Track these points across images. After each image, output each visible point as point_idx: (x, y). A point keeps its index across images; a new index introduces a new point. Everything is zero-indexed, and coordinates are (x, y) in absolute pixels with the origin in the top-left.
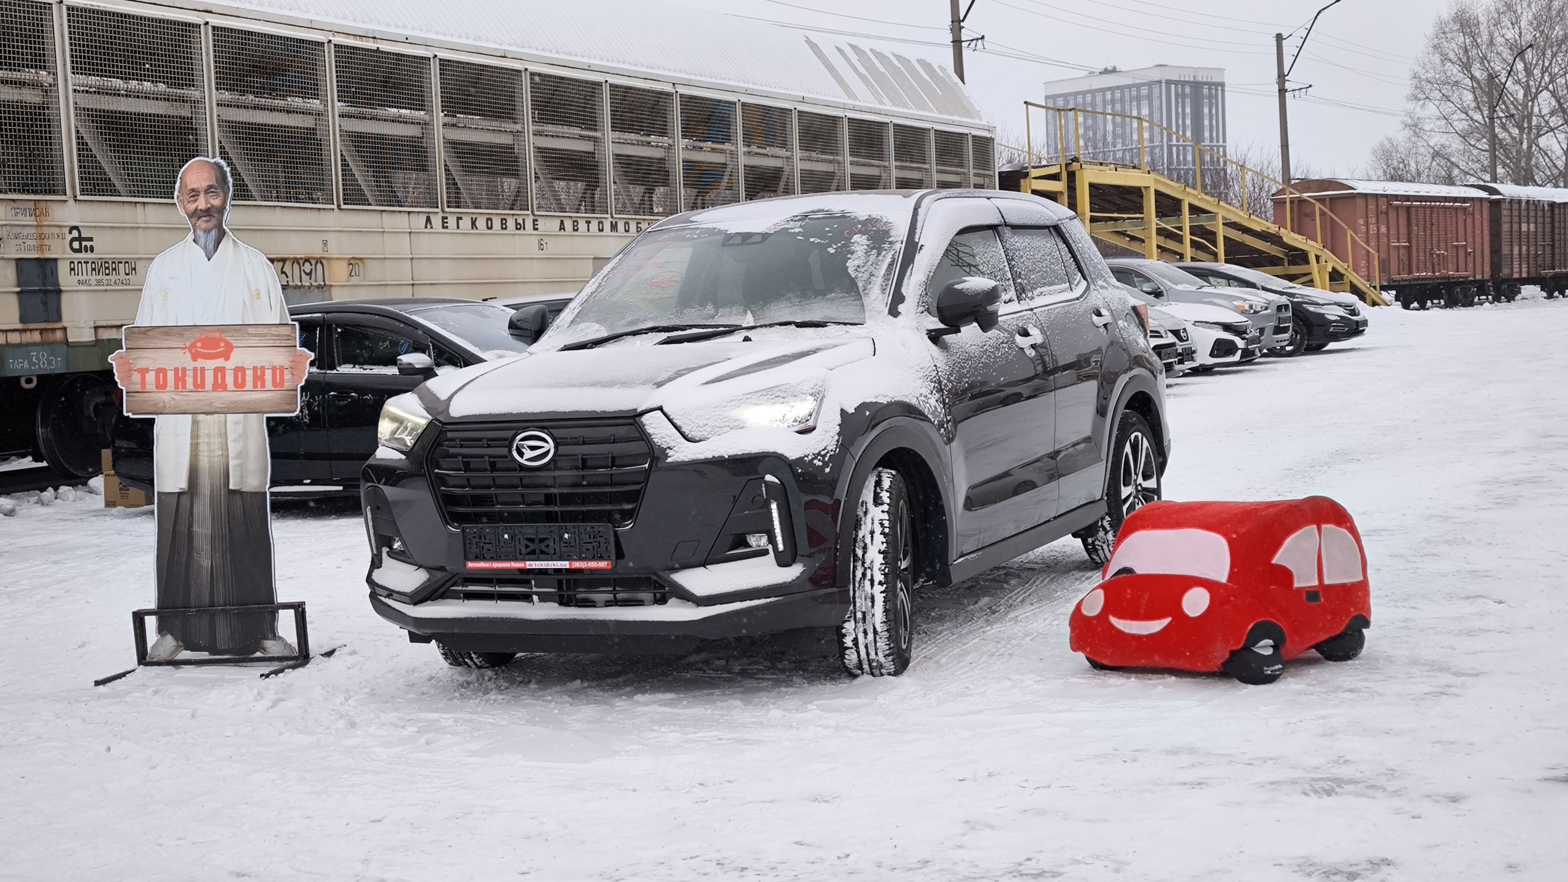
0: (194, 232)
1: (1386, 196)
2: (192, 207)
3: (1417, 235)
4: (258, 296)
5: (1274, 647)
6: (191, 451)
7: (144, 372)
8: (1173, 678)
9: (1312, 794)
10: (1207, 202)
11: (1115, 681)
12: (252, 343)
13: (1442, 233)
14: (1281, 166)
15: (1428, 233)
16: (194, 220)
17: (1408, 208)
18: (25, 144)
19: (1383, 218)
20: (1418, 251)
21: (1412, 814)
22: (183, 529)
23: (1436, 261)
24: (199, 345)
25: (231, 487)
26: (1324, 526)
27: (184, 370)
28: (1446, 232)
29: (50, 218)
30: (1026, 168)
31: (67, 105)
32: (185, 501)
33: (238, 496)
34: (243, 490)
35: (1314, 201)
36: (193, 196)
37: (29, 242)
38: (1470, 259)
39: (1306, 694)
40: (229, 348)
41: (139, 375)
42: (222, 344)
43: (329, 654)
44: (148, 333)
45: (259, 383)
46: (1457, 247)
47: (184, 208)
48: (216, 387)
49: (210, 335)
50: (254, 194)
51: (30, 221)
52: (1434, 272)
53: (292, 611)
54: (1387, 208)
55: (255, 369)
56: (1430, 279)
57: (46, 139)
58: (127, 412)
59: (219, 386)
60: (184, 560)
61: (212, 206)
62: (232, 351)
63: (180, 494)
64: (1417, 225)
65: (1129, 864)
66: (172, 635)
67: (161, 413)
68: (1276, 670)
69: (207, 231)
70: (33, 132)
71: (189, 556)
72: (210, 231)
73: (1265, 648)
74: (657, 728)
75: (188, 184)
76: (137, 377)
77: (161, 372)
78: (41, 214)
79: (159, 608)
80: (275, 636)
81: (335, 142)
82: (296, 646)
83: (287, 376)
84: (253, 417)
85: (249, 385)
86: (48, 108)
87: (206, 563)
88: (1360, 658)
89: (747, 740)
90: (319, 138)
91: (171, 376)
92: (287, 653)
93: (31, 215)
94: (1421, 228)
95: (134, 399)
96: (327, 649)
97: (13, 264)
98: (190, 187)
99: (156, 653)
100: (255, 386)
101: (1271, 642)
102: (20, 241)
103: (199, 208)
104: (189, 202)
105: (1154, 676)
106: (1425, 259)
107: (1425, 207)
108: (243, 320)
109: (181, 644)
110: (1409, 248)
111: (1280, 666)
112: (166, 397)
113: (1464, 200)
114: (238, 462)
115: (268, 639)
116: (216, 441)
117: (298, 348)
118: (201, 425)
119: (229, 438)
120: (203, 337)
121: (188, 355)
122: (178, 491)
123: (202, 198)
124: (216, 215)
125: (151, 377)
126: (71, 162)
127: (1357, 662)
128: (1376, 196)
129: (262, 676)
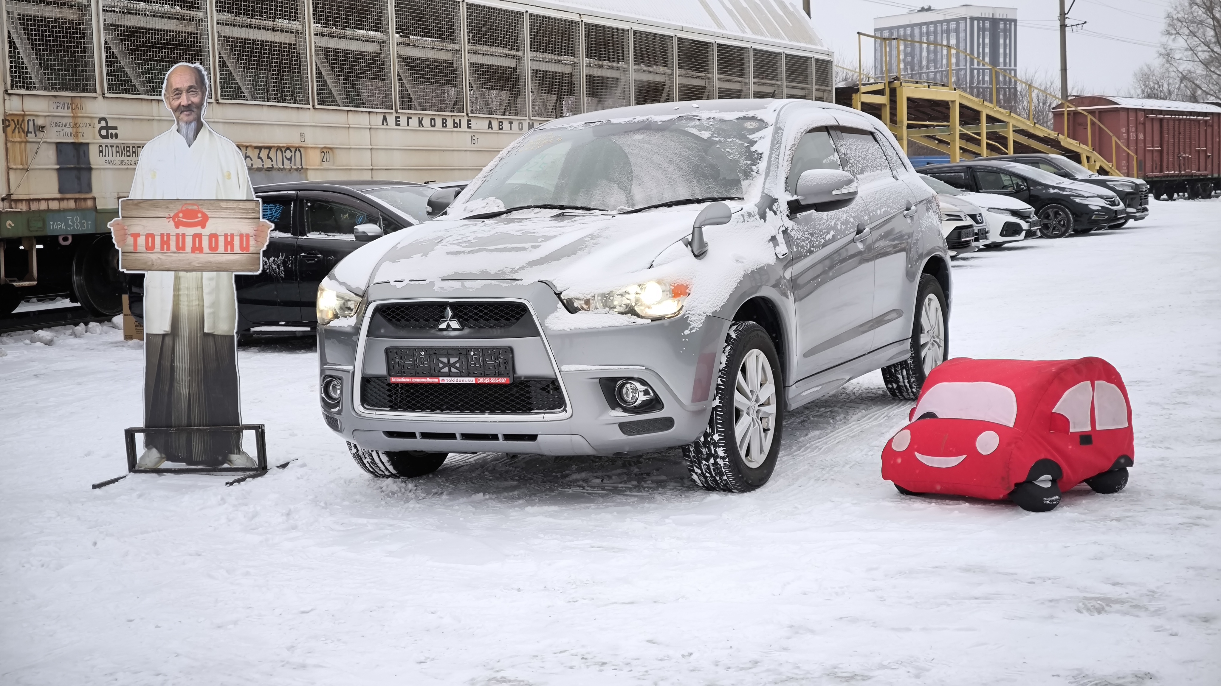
0: (178, 123)
1: (1144, 110)
2: (176, 103)
3: (1168, 141)
4: (229, 177)
5: (1053, 481)
6: (174, 301)
7: (136, 236)
8: (967, 504)
9: (1084, 611)
10: (1001, 113)
11: (919, 506)
12: (224, 214)
13: (1187, 140)
14: (1060, 86)
15: (1176, 140)
16: (178, 113)
17: (1161, 120)
18: (64, 52)
19: (1141, 127)
20: (1168, 154)
21: (1170, 632)
22: (167, 364)
23: (1182, 162)
24: (181, 215)
25: (206, 331)
26: (1096, 382)
27: (168, 235)
28: (1190, 139)
29: (84, 111)
30: (858, 85)
31: (98, 21)
32: (168, 341)
33: (211, 338)
34: (215, 333)
35: (1086, 114)
36: (177, 94)
37: (66, 130)
38: (1209, 161)
39: (1079, 521)
40: (205, 218)
41: (132, 239)
42: (200, 215)
43: (284, 466)
44: (142, 205)
45: (229, 247)
46: (1199, 151)
47: (170, 104)
48: (194, 250)
49: (190, 207)
50: (246, 95)
51: (68, 113)
52: (1180, 171)
53: (254, 431)
54: (1145, 120)
55: (226, 236)
56: (1177, 176)
57: (81, 48)
58: (122, 268)
59: (197, 249)
60: (167, 389)
61: (192, 102)
62: (207, 220)
63: (164, 336)
64: (1168, 134)
65: (928, 670)
66: (157, 449)
67: (150, 270)
68: (1053, 501)
69: (188, 123)
70: (71, 43)
71: (171, 386)
72: (190, 122)
73: (1044, 482)
74: (542, 536)
75: (173, 84)
76: (130, 240)
77: (150, 236)
78: (77, 107)
79: (147, 426)
80: (239, 451)
81: (311, 56)
82: (256, 459)
83: (252, 242)
84: (224, 274)
85: (221, 248)
86: (83, 24)
87: (185, 391)
88: (1124, 492)
89: (613, 548)
90: (298, 51)
91: (158, 240)
92: (249, 465)
93: (68, 108)
94: (1171, 136)
95: (129, 258)
96: (282, 463)
97: (54, 147)
98: (174, 87)
99: (143, 463)
100: (226, 249)
101: (1050, 477)
102: (59, 129)
103: (182, 104)
104: (174, 99)
105: (951, 502)
106: (1174, 161)
107: (1174, 119)
108: (217, 196)
109: (164, 456)
110: (1161, 152)
111: (1057, 497)
112: (153, 257)
113: (1205, 114)
114: (211, 310)
115: (234, 454)
116: (194, 293)
117: (261, 220)
118: (182, 280)
119: (204, 291)
120: (184, 209)
121: (172, 223)
122: (162, 333)
123: (184, 96)
124: (195, 110)
125: (141, 241)
126: (101, 67)
127: (1121, 494)
128: (1136, 110)
129: (227, 483)
